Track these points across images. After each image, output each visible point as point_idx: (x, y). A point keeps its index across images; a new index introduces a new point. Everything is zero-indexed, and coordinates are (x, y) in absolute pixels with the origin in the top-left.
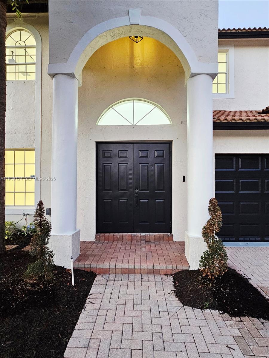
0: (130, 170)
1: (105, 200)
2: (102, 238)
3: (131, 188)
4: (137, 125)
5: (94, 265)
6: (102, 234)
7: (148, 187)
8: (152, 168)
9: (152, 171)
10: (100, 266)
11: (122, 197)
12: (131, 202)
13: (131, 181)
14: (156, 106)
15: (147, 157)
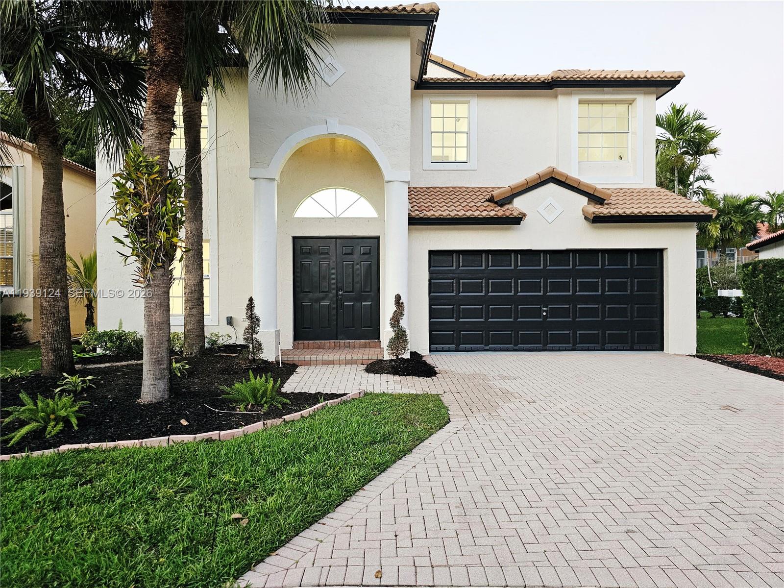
0: (333, 269)
1: (304, 304)
2: (301, 346)
3: (333, 289)
4: (340, 218)
5: (296, 358)
6: (300, 342)
7: (353, 288)
8: (358, 266)
9: (358, 269)
10: (302, 358)
11: (323, 299)
12: (334, 306)
13: (334, 281)
14: (361, 196)
15: (352, 254)
